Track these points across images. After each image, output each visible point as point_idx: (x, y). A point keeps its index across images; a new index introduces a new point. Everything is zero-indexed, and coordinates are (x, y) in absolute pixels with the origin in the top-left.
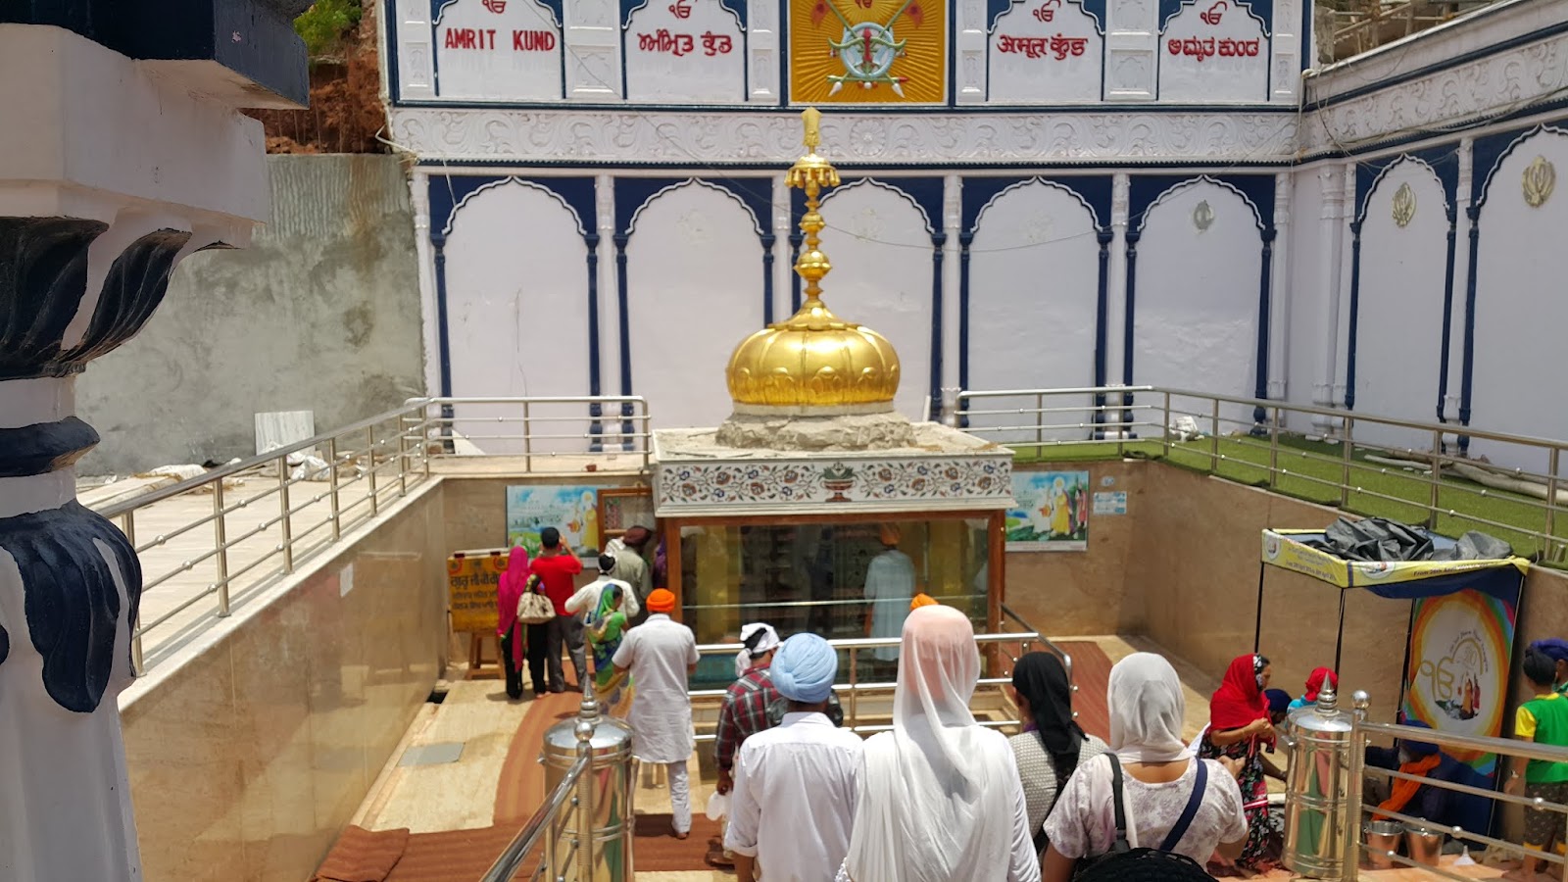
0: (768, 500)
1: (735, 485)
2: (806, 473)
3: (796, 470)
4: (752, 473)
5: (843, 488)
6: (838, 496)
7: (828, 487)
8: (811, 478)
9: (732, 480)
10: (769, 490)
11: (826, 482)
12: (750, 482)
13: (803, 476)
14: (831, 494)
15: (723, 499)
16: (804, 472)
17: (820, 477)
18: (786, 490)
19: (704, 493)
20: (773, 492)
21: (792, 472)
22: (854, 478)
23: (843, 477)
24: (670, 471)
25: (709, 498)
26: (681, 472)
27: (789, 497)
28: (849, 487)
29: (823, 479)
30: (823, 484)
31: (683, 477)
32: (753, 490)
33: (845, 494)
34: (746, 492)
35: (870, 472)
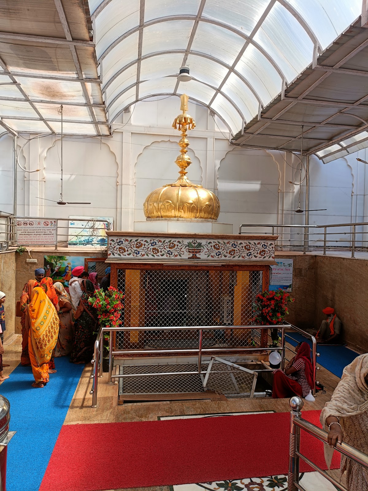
0: (161, 257)
1: (145, 249)
2: (179, 245)
3: (175, 243)
4: (153, 243)
5: (196, 252)
6: (194, 256)
7: (189, 252)
8: (181, 247)
9: (143, 246)
10: (161, 252)
11: (188, 249)
12: (152, 247)
13: (177, 245)
14: (191, 255)
15: (139, 255)
16: (178, 244)
17: (186, 247)
18: (169, 252)
19: (129, 252)
20: (163, 252)
21: (173, 243)
22: (202, 248)
23: (197, 247)
24: (113, 240)
25: (132, 255)
26: (118, 241)
27: (170, 256)
28: (200, 252)
29: (187, 248)
30: (187, 250)
31: (119, 244)
32: (153, 252)
33: (198, 255)
34: (150, 252)
35: (209, 245)
